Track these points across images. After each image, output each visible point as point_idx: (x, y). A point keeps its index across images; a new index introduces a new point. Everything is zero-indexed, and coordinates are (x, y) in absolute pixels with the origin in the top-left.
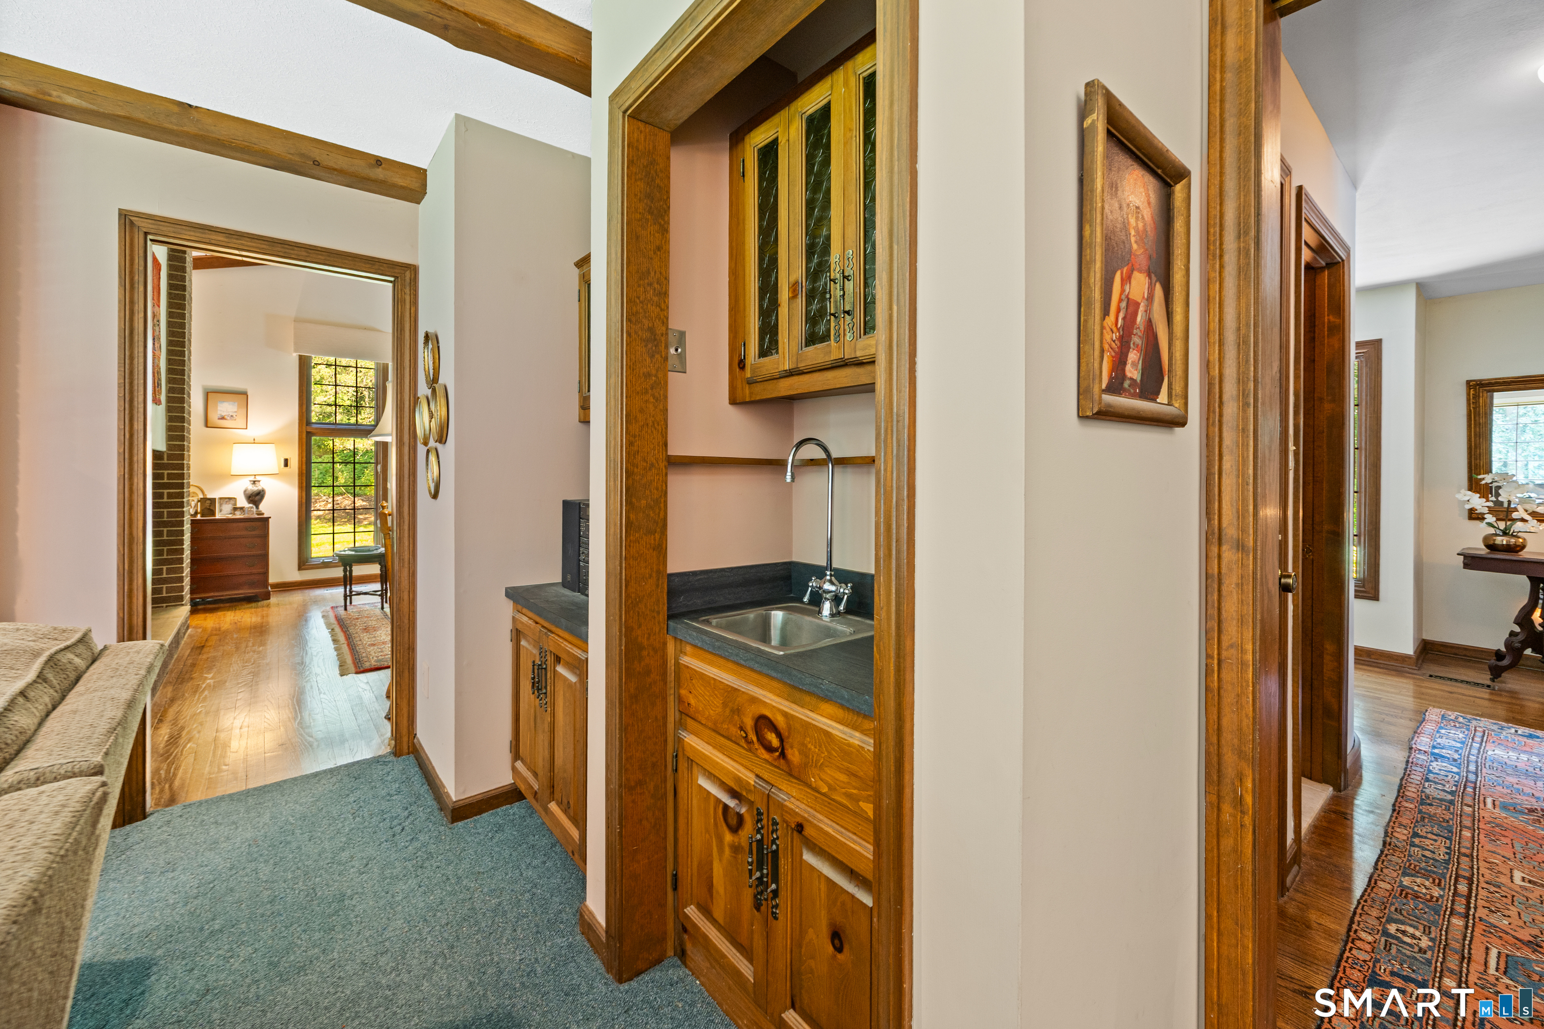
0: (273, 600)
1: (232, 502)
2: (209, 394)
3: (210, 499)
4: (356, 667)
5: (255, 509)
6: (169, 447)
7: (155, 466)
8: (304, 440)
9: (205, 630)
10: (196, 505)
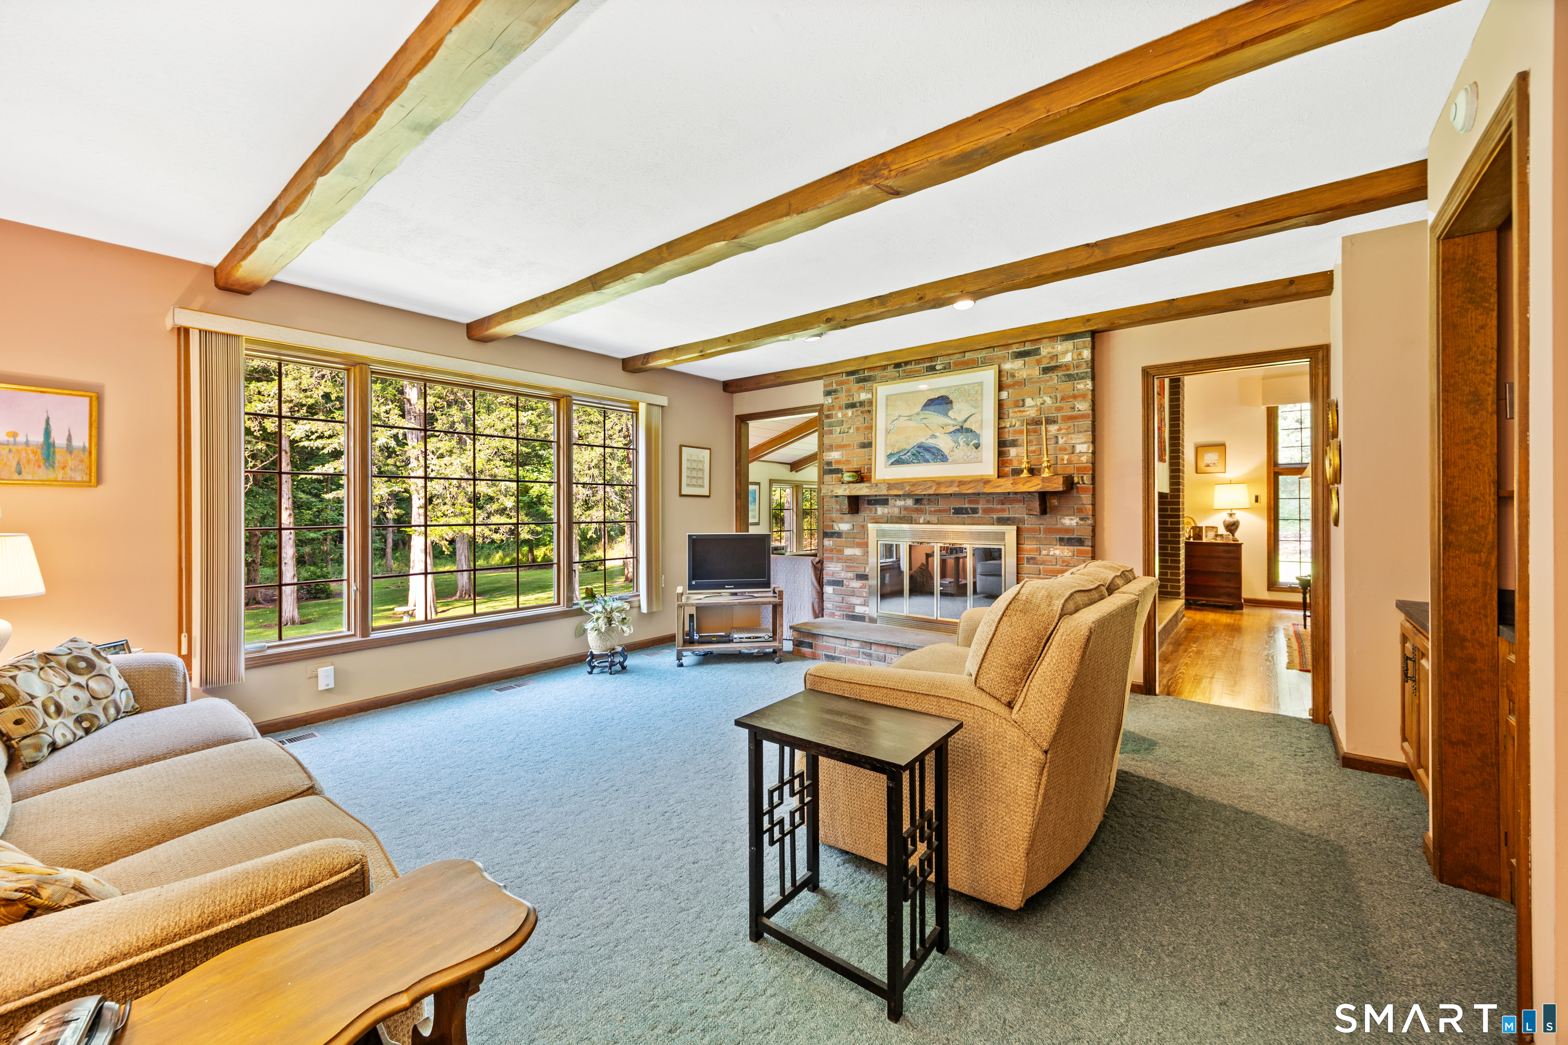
0: (1245, 610)
1: (1215, 530)
2: (1200, 449)
3: (1199, 527)
4: (1301, 666)
5: (1231, 537)
6: (1171, 490)
7: (1160, 503)
8: (1272, 480)
9: (1194, 620)
10: (1190, 532)
